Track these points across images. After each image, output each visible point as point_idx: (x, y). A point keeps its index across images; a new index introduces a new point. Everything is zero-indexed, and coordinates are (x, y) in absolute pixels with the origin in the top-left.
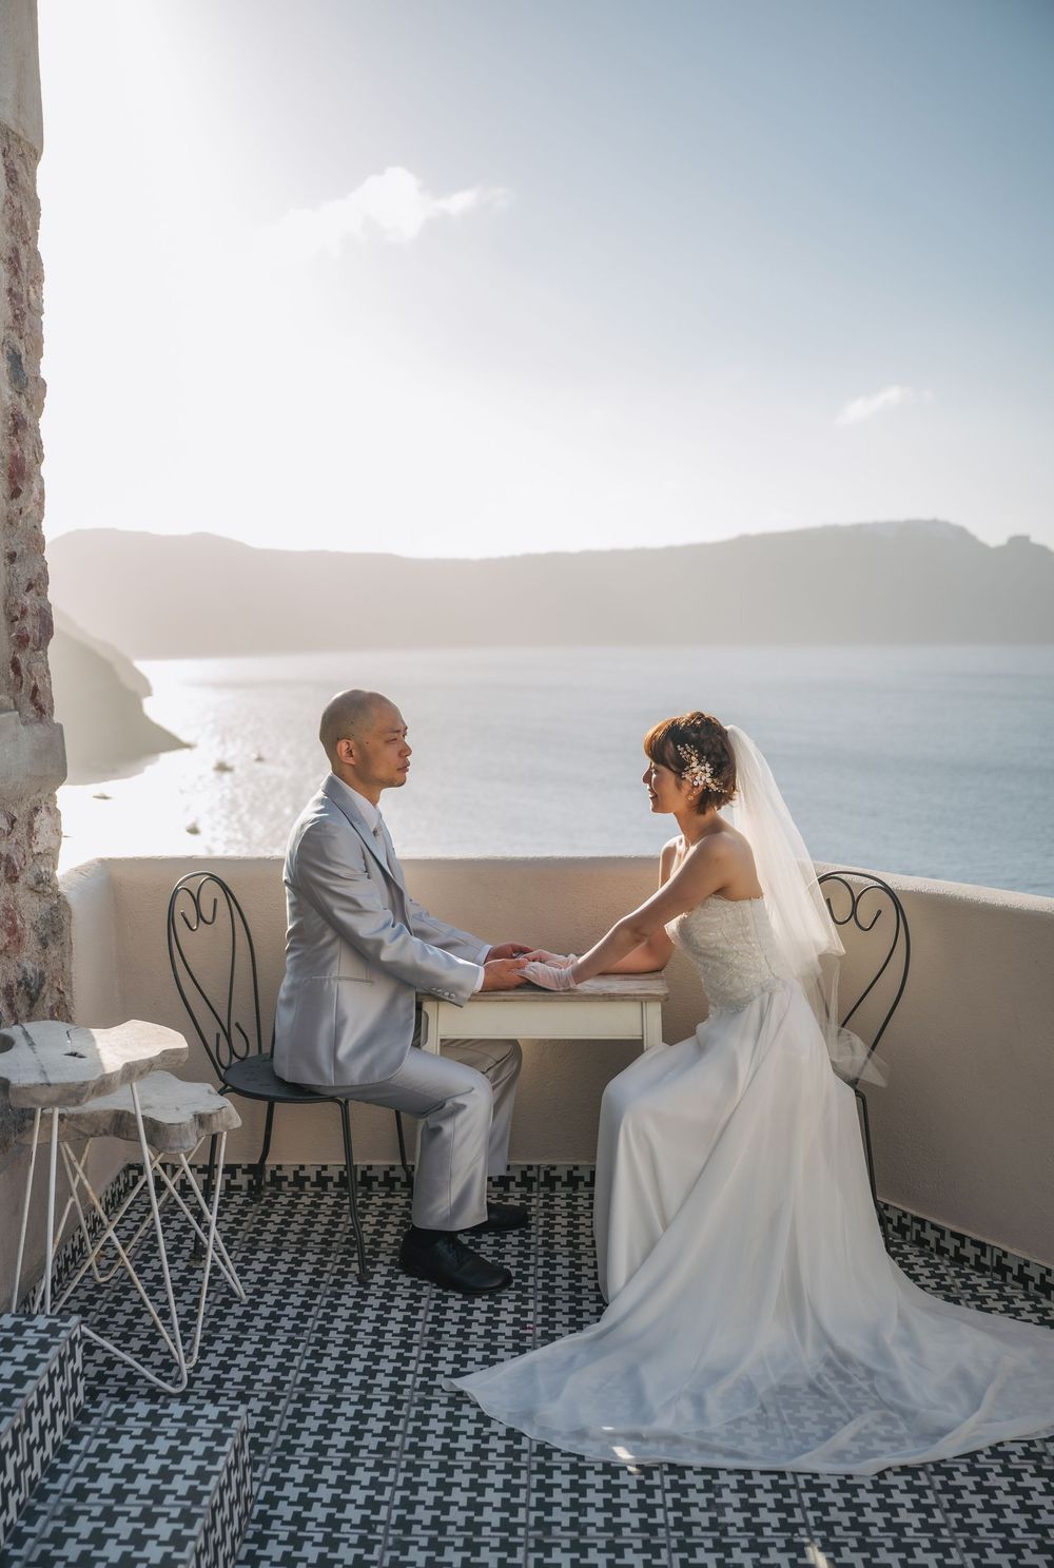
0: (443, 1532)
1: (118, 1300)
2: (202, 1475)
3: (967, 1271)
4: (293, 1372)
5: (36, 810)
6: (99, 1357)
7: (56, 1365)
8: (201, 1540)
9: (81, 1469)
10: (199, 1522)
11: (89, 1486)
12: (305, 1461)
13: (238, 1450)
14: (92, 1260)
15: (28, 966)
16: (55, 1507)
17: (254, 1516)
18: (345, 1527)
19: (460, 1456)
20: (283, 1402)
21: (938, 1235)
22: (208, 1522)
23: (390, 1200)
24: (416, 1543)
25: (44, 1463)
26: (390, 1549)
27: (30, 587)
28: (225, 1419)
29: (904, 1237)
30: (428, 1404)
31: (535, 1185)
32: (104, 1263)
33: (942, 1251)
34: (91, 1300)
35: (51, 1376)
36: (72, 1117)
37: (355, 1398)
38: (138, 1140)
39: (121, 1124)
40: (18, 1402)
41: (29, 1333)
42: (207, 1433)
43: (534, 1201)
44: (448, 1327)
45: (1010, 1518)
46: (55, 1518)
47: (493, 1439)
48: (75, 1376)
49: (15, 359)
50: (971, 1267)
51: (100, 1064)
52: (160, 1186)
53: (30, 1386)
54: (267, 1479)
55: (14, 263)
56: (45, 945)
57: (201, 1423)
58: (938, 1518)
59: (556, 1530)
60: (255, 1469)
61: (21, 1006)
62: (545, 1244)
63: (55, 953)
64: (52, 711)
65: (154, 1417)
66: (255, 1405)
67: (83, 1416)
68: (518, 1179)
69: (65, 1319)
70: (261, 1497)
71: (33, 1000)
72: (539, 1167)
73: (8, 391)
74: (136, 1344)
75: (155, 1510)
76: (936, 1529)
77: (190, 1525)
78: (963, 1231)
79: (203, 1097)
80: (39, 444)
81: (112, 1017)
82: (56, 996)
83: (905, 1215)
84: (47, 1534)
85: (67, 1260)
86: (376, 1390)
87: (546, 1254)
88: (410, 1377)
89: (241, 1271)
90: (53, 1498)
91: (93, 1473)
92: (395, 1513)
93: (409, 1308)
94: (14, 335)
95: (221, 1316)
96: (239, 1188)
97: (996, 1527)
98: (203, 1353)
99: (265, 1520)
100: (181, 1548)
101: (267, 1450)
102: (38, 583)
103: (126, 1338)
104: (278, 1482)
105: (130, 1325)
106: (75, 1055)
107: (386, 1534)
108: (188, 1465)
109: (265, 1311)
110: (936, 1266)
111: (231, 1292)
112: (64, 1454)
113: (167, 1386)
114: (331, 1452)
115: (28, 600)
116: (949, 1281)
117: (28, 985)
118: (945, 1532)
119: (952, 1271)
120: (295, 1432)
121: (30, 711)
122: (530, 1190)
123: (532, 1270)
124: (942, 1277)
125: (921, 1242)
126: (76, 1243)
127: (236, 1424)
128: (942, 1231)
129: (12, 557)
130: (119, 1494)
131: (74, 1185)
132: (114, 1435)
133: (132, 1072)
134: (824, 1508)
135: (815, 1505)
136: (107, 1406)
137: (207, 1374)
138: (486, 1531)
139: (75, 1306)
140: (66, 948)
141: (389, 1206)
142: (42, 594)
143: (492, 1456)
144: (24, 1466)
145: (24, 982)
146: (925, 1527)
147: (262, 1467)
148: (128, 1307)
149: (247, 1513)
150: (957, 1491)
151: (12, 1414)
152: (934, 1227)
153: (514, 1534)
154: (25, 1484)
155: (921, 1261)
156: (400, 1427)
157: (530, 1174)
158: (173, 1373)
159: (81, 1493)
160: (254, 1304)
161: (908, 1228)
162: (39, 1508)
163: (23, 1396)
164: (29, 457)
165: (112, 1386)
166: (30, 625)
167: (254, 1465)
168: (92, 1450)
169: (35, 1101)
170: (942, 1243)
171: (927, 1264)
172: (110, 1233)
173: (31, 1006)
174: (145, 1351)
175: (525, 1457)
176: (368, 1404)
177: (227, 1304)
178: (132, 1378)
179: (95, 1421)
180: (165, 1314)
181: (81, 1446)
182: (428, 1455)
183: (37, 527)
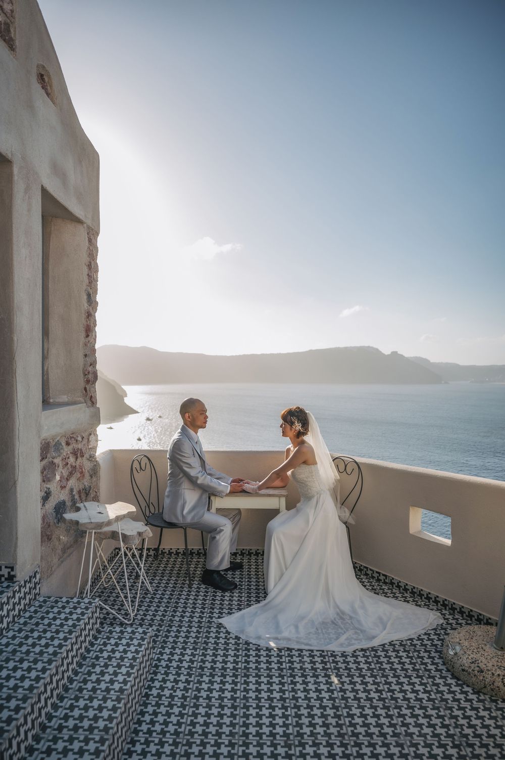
0: (214, 671)
1: (111, 593)
2: (137, 652)
4: (167, 617)
5: (90, 434)
6: (104, 611)
7: (91, 615)
8: (136, 674)
9: (97, 650)
10: (136, 667)
11: (100, 655)
12: (170, 647)
13: (149, 643)
14: (103, 580)
15: (86, 484)
16: (89, 662)
17: (153, 665)
18: (183, 669)
19: (220, 645)
20: (163, 627)
22: (138, 668)
23: (199, 560)
24: (205, 674)
25: (86, 648)
26: (197, 676)
27: (91, 365)
28: (145, 633)
29: (361, 573)
30: (210, 628)
31: (245, 555)
32: (107, 580)
33: (373, 577)
34: (102, 592)
35: (89, 619)
36: (98, 533)
37: (186, 626)
38: (119, 540)
39: (114, 535)
40: (78, 627)
41: (82, 604)
42: (139, 638)
43: (245, 560)
44: (217, 602)
45: (396, 666)
46: (89, 666)
47: (231, 639)
48: (96, 618)
49: (89, 295)
50: (382, 583)
51: (108, 516)
52: (126, 555)
53: (82, 622)
54: (158, 653)
55: (89, 266)
56: (92, 477)
57: (137, 634)
58: (373, 666)
59: (251, 670)
60: (154, 649)
61: (83, 497)
62: (248, 574)
63: (94, 480)
64: (96, 402)
65: (122, 632)
66: (155, 628)
67: (99, 632)
68: (240, 553)
69: (94, 599)
70: (156, 659)
71: (87, 494)
72: (246, 549)
73: (86, 305)
74: (116, 607)
75: (121, 663)
76: (372, 670)
77: (132, 669)
78: (379, 571)
79: (140, 526)
80: (95, 321)
81: (112, 501)
82: (94, 493)
83: (361, 566)
84: (86, 672)
85: (95, 579)
86: (194, 623)
87: (248, 578)
88: (204, 618)
89: (151, 583)
90: (88, 660)
91: (101, 651)
92: (199, 664)
93: (205, 595)
94: (89, 288)
95: (144, 598)
96: (151, 555)
97: (392, 669)
98: (138, 610)
99: (157, 666)
100: (129, 677)
101: (158, 643)
102: (93, 364)
103: (113, 605)
104: (161, 654)
105: (115, 601)
106: (100, 513)
107: (196, 671)
108: (133, 648)
109: (158, 596)
110: (371, 582)
111: (147, 590)
112: (92, 644)
113: (126, 621)
114: (179, 643)
115: (90, 369)
116: (375, 587)
117: (86, 490)
118: (375, 671)
119: (376, 584)
120: (167, 637)
121: (89, 403)
122: (243, 557)
123: (243, 583)
124: (373, 586)
125: (366, 574)
126: (98, 574)
127: (148, 634)
128: (373, 571)
129: (86, 356)
130: (110, 658)
131: (98, 555)
132: (108, 638)
133: (119, 519)
134: (337, 663)
135: (334, 662)
136: (107, 628)
137: (139, 617)
138: (228, 670)
139: (97, 594)
140: (98, 479)
141: (199, 562)
142: (95, 367)
143: (230, 645)
144: (79, 649)
145: (85, 489)
146: (369, 669)
147: (156, 649)
148: (114, 595)
149: (151, 664)
150: (379, 657)
151: (76, 631)
152: (371, 570)
153: (237, 671)
154: (79, 655)
155: (366, 581)
156: (201, 635)
157: (243, 552)
158: (128, 617)
159: (97, 658)
160: (155, 594)
161: (362, 570)
162: (83, 663)
163: (79, 625)
164: (92, 325)
165: (108, 621)
166: (90, 377)
167: (154, 648)
168: (101, 643)
169: (87, 528)
170: (373, 575)
171: (369, 582)
172: (109, 571)
173: (86, 497)
174: (119, 610)
175: (241, 645)
176: (191, 627)
177: (146, 594)
178: (115, 619)
179: (103, 633)
180: (126, 597)
181: (98, 642)
182: (210, 644)
183: (94, 346)
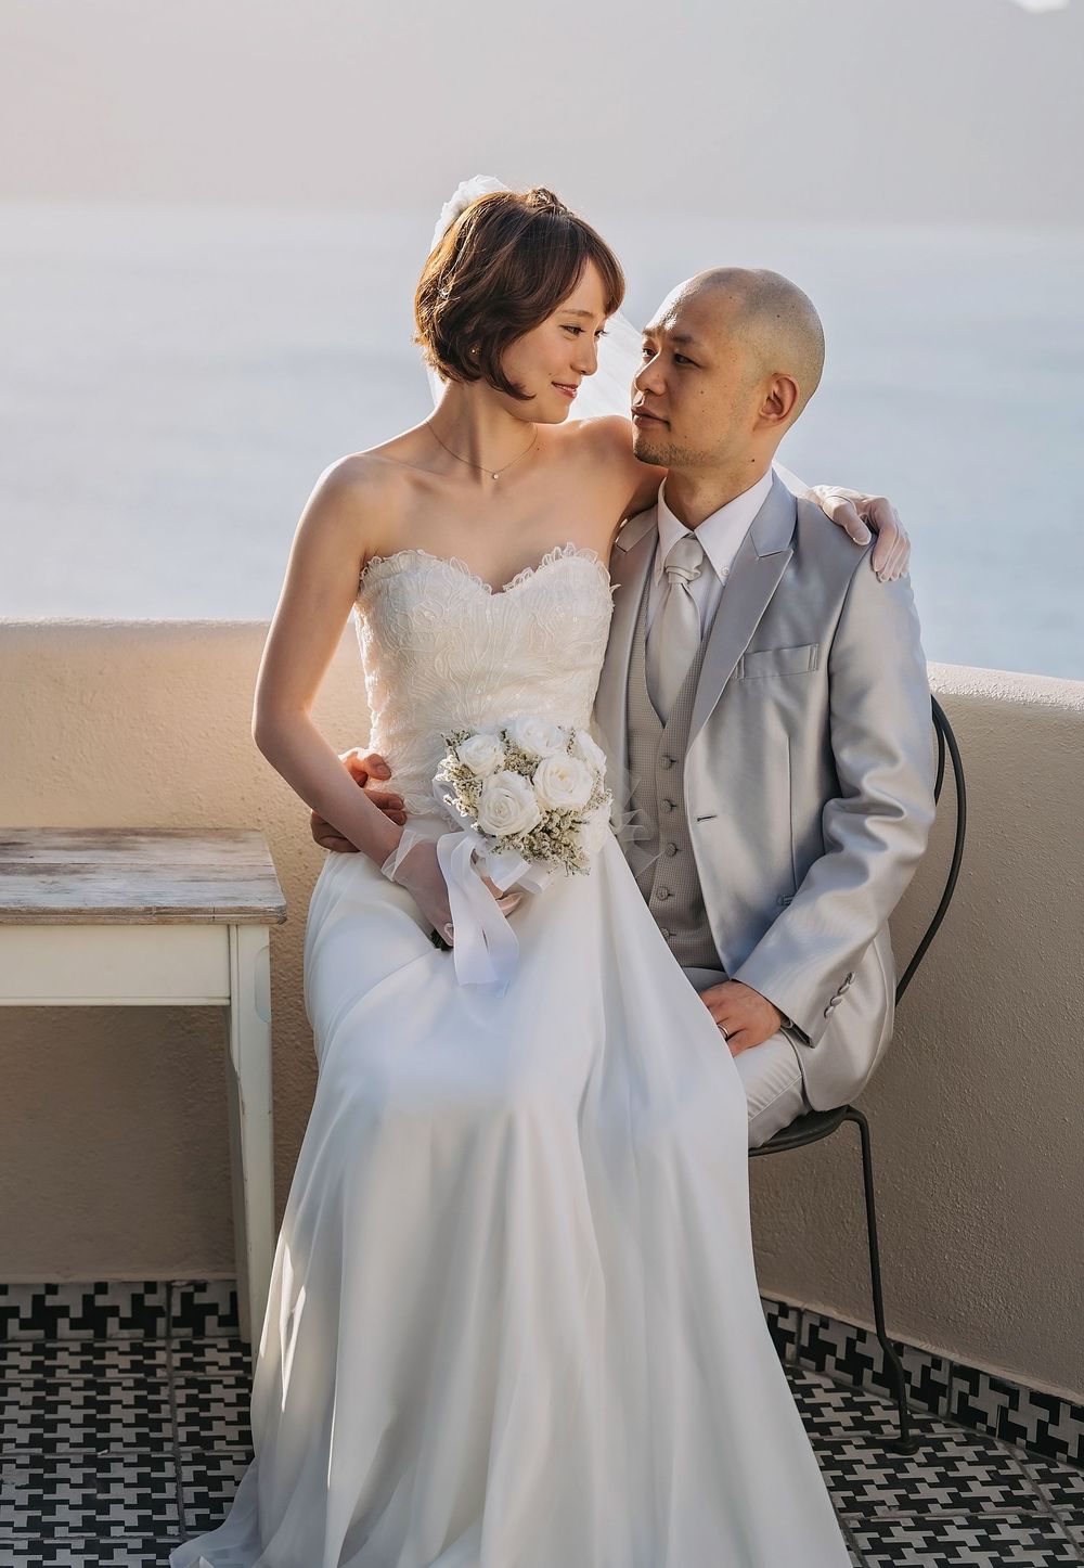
3: (1062, 1469)
21: (1005, 1400)
29: (934, 1409)
31: (161, 1323)
33: (1011, 1432)
43: (161, 1357)
50: (1070, 1461)
62: (192, 1439)
68: (126, 1312)
72: (169, 1286)
78: (1055, 1391)
83: (937, 1362)
110: (1001, 1462)
116: (1027, 1489)
119: (1032, 1470)
122: (151, 1334)
123: (170, 1490)
124: (1014, 1482)
125: (968, 1416)
128: (1012, 1392)
152: (997, 1385)
155: (969, 1452)
157: (151, 1300)
161: (942, 1390)
170: (1013, 1417)
171: (982, 1459)
